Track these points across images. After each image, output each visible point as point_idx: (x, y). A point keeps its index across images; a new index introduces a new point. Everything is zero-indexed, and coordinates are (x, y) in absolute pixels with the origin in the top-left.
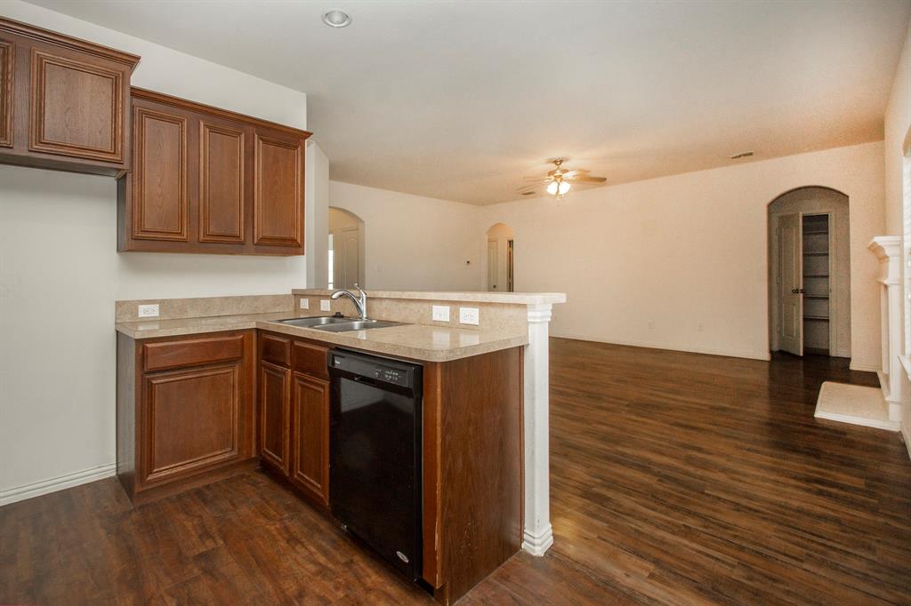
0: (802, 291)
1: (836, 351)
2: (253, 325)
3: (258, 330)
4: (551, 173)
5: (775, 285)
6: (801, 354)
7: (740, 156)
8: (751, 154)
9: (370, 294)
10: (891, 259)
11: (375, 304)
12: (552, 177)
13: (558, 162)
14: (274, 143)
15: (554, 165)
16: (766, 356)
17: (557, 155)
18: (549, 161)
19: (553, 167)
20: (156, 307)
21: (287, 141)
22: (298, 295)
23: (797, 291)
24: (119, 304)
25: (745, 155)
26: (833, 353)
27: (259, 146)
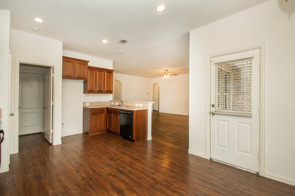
2: (106, 107)
3: (106, 108)
4: (165, 73)
9: (125, 102)
11: (126, 103)
12: (165, 74)
14: (108, 73)
15: (165, 71)
17: (166, 69)
18: (165, 70)
20: (89, 103)
21: (110, 72)
22: (111, 101)
24: (83, 103)
27: (106, 73)
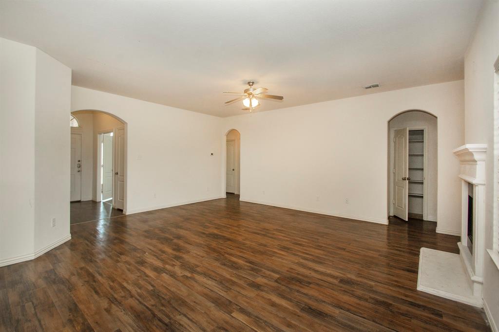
0: (409, 179)
1: (427, 217)
4: (246, 91)
5: (392, 175)
6: (407, 220)
7: (370, 87)
8: (377, 86)
10: (478, 163)
12: (247, 94)
13: (251, 83)
16: (385, 222)
17: (250, 79)
18: (245, 83)
19: (248, 87)
23: (404, 179)
25: (374, 86)
26: (425, 219)
